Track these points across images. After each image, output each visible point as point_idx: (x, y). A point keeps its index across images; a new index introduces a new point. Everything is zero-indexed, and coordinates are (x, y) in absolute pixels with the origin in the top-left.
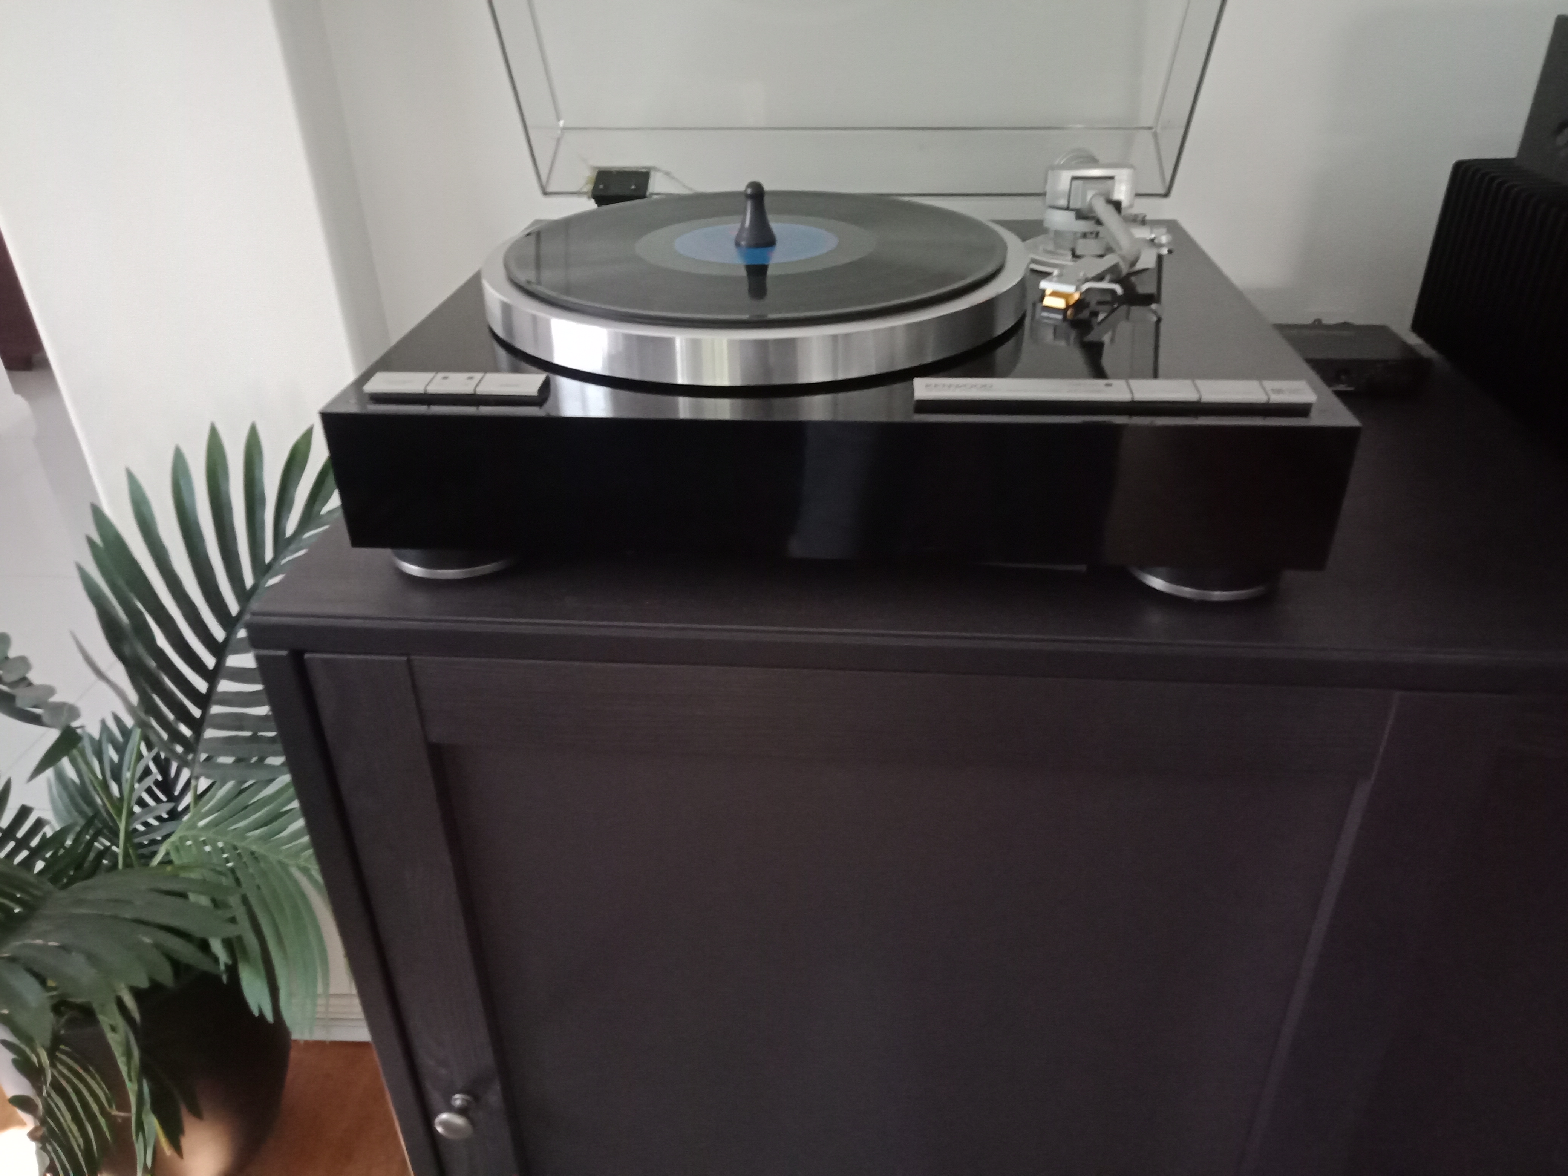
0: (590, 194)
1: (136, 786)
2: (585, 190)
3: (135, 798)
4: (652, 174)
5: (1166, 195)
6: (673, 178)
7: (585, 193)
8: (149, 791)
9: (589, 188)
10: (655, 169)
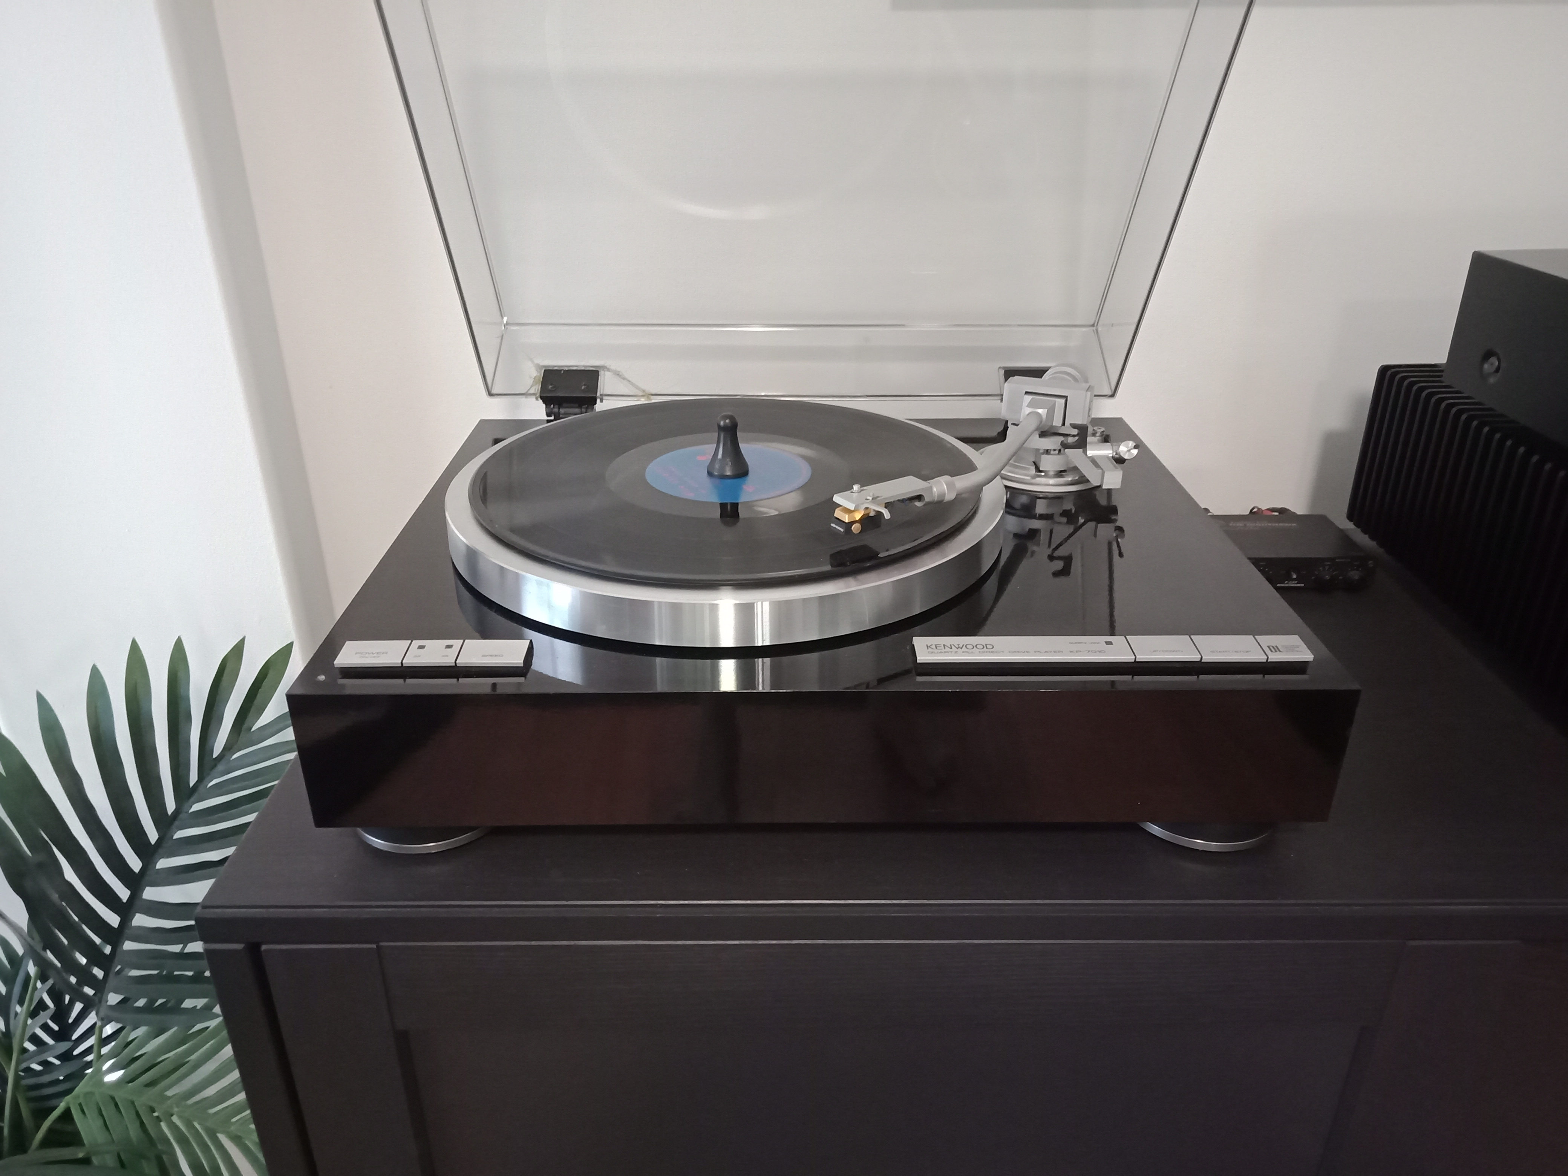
0: (538, 395)
1: (29, 1021)
2: (532, 391)
3: (28, 1034)
4: (601, 373)
5: (1113, 396)
6: (624, 379)
7: (533, 394)
8: (45, 1028)
9: (537, 388)
10: (604, 367)
